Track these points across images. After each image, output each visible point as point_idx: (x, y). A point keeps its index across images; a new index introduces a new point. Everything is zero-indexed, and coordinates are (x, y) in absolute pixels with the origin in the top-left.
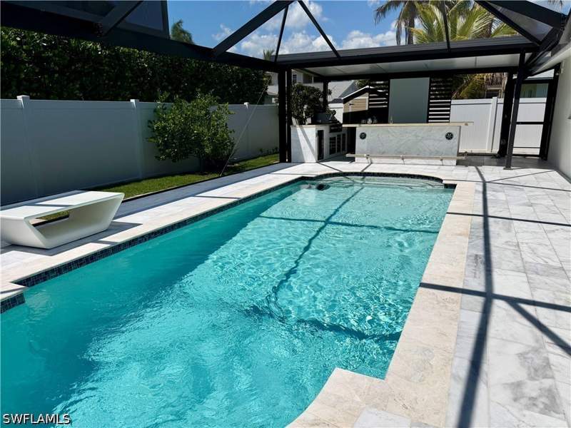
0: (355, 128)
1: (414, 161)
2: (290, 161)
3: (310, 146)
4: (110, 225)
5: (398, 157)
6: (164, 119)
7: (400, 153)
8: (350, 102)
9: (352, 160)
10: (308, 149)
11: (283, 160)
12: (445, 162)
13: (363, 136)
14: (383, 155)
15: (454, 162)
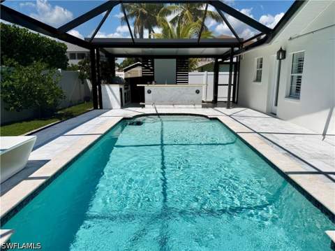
0: (144, 87)
1: (180, 106)
2: (101, 108)
3: (116, 98)
4: (28, 164)
5: (170, 104)
6: (10, 79)
7: (172, 101)
8: (129, 71)
9: (143, 106)
10: (115, 100)
11: (96, 108)
12: (196, 106)
13: (149, 92)
14: (162, 103)
15: (201, 106)
